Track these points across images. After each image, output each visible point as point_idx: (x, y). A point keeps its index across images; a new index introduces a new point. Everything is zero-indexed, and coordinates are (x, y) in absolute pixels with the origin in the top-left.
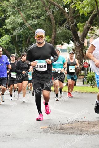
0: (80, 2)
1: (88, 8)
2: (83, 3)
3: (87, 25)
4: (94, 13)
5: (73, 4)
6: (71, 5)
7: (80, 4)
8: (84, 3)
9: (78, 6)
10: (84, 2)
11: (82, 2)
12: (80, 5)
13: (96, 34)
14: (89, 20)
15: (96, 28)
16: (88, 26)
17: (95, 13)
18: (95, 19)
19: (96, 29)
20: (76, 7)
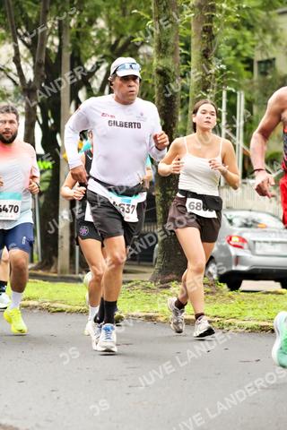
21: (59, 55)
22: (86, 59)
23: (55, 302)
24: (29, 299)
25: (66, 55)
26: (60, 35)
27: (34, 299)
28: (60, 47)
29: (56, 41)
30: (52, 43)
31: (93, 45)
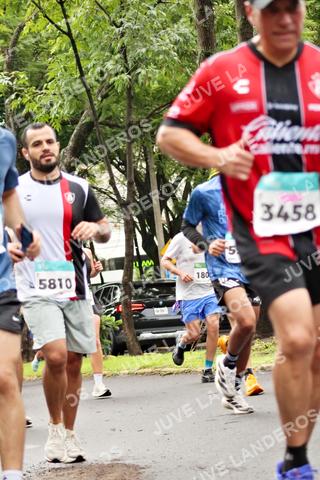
0: (33, 89)
1: (61, 106)
2: (44, 91)
3: (65, 161)
4: (84, 119)
5: (13, 96)
6: (7, 101)
7: (34, 95)
8: (48, 92)
9: (30, 101)
10: (46, 89)
11: (41, 90)
12: (37, 99)
13: (99, 186)
14: (70, 143)
15: (97, 167)
16: (70, 163)
17: (88, 119)
18: (89, 139)
19: (97, 171)
20: (23, 106)
21: (148, 174)
22: (169, 175)
23: (165, 367)
24: (144, 368)
25: (153, 174)
26: (146, 160)
27: (148, 367)
28: (147, 169)
29: (144, 165)
30: (141, 167)
31: (173, 164)
